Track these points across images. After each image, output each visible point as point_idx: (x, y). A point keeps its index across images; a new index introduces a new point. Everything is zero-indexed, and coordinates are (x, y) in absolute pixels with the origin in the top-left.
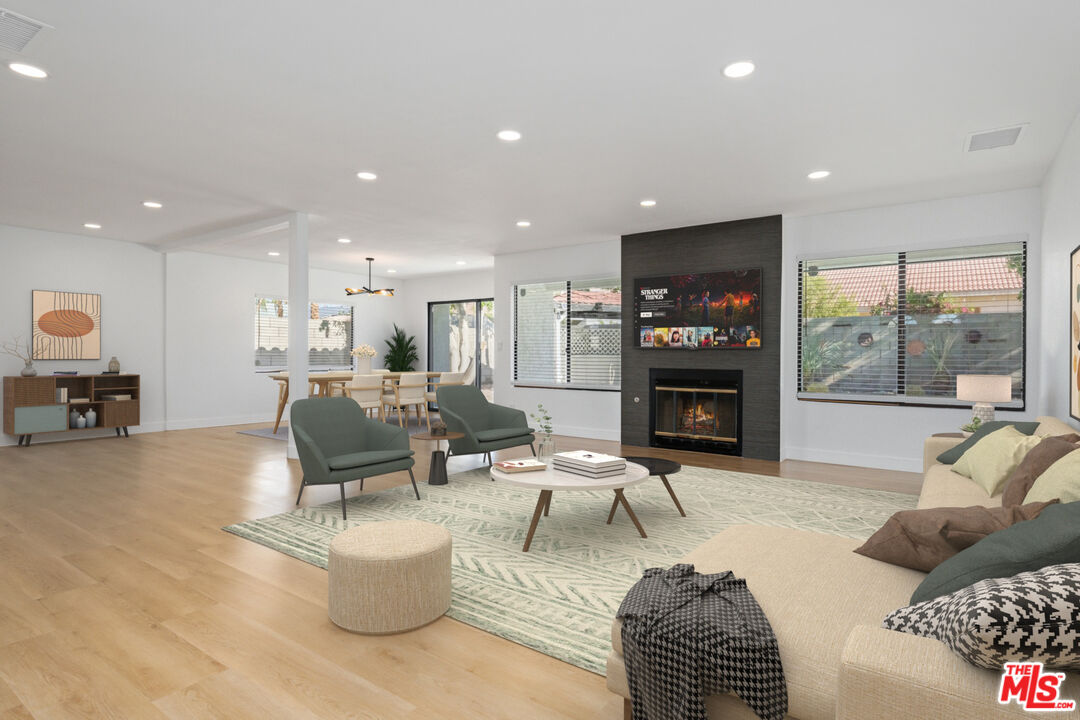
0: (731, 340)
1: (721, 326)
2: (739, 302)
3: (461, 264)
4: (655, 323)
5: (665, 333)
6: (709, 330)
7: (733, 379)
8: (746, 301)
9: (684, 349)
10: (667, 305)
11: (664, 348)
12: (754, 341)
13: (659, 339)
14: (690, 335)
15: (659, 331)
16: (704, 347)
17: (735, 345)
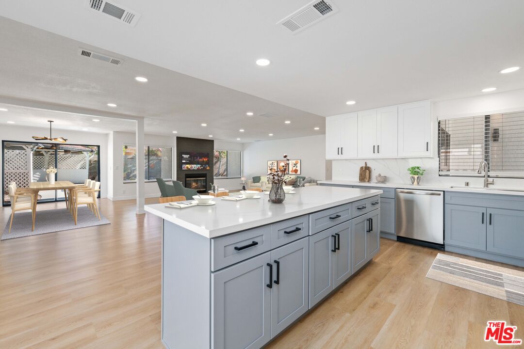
0: (204, 168)
1: (202, 165)
2: (205, 160)
3: (85, 129)
4: (186, 163)
5: (189, 166)
6: (199, 166)
7: (204, 176)
8: (206, 160)
9: (194, 170)
10: (189, 159)
11: (189, 170)
12: (208, 168)
13: (187, 168)
14: (195, 167)
15: (187, 166)
16: (198, 169)
17: (204, 169)
